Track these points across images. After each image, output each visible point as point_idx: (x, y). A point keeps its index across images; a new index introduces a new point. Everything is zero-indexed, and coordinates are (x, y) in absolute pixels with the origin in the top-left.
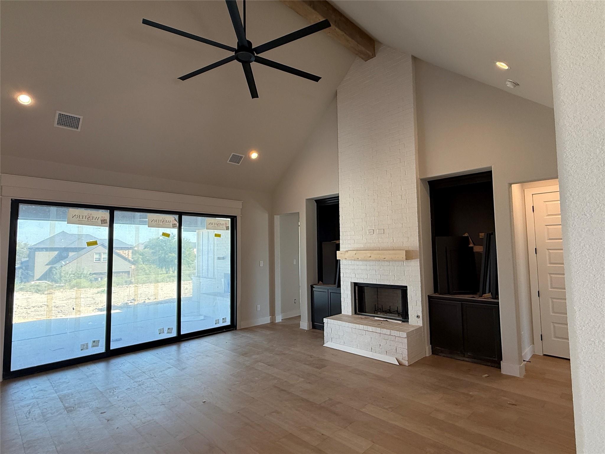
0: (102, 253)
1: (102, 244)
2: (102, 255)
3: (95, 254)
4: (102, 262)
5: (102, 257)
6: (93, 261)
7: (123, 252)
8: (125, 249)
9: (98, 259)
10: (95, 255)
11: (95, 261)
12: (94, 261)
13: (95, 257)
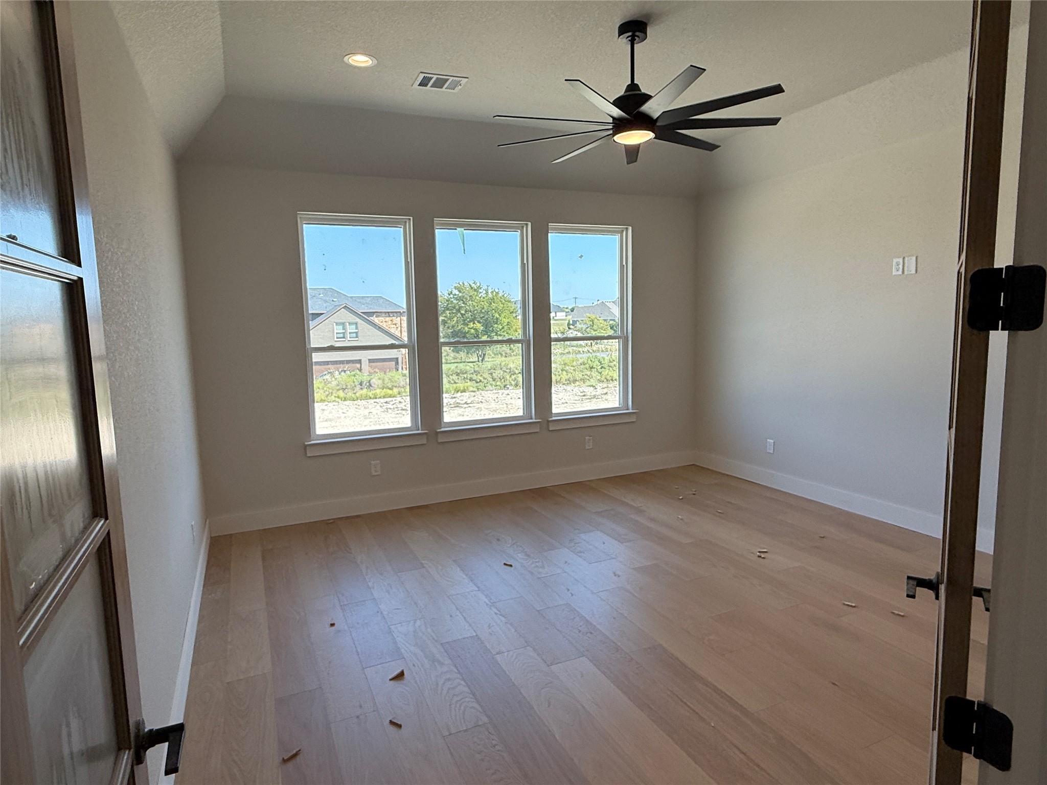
0: (348, 324)
1: (345, 305)
2: (348, 326)
3: (335, 324)
4: (349, 341)
5: (349, 331)
6: (334, 339)
7: (391, 320)
8: (395, 315)
9: (342, 335)
10: (335, 327)
11: (337, 338)
12: (335, 337)
13: (336, 331)
